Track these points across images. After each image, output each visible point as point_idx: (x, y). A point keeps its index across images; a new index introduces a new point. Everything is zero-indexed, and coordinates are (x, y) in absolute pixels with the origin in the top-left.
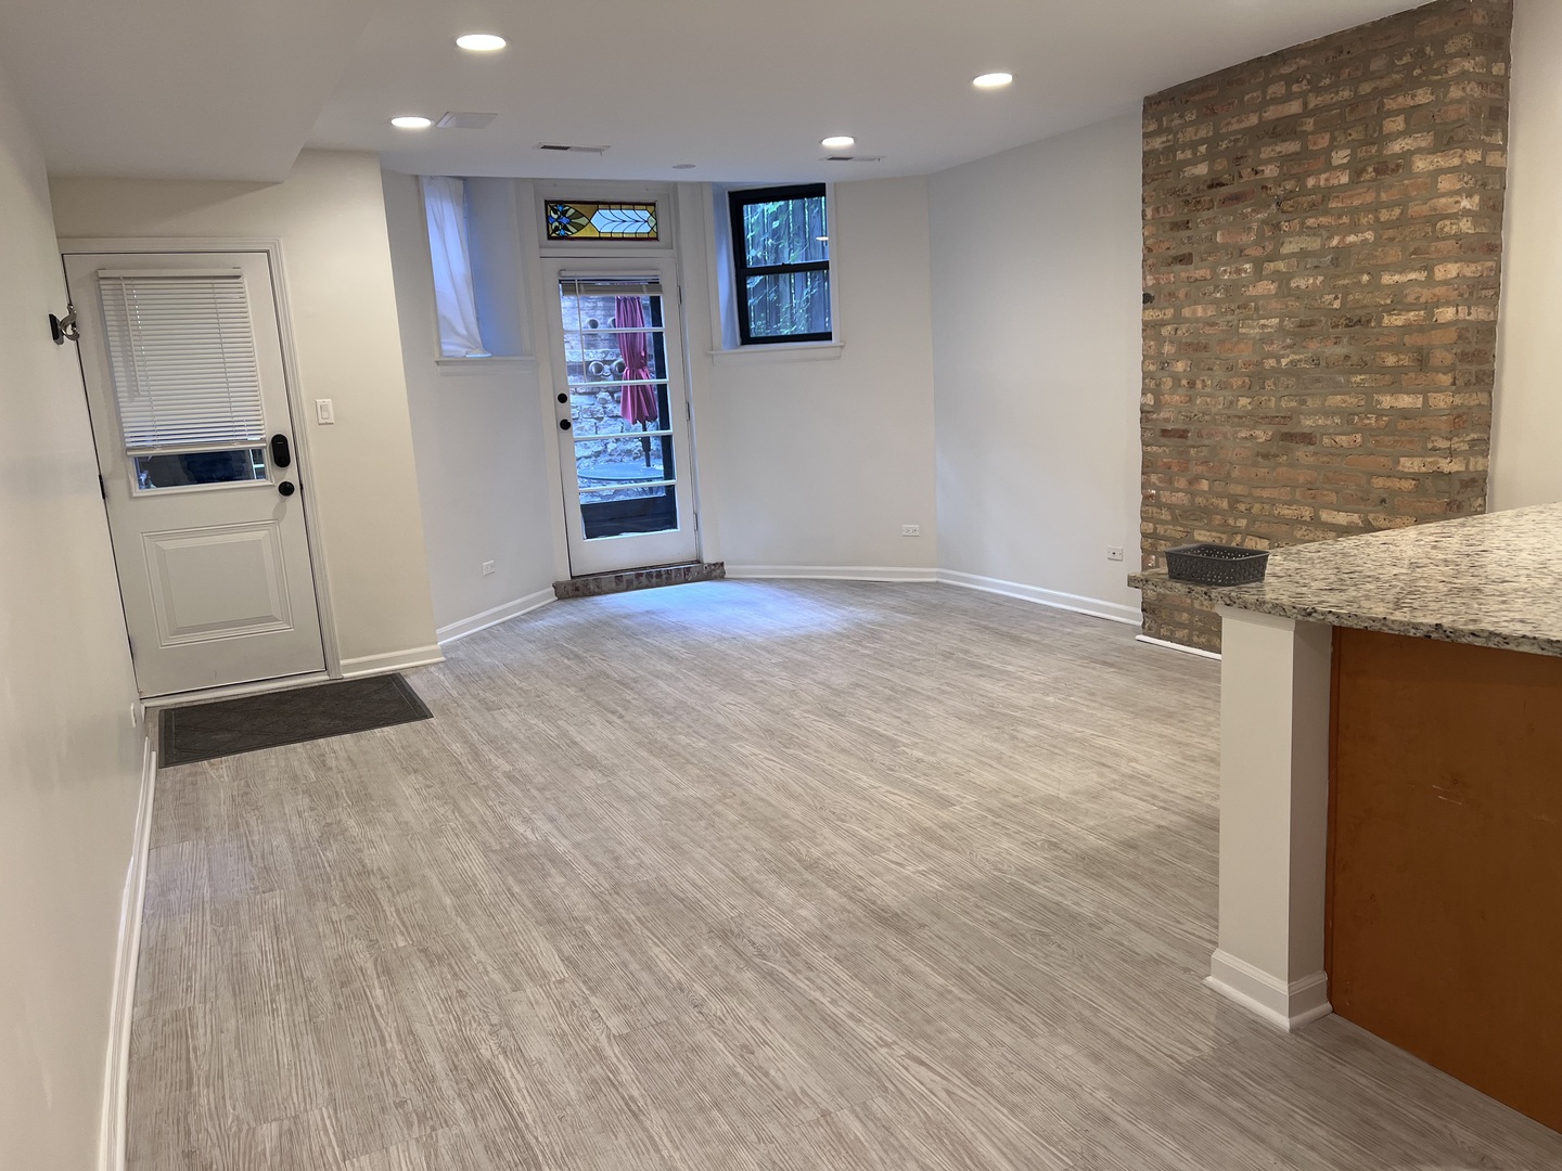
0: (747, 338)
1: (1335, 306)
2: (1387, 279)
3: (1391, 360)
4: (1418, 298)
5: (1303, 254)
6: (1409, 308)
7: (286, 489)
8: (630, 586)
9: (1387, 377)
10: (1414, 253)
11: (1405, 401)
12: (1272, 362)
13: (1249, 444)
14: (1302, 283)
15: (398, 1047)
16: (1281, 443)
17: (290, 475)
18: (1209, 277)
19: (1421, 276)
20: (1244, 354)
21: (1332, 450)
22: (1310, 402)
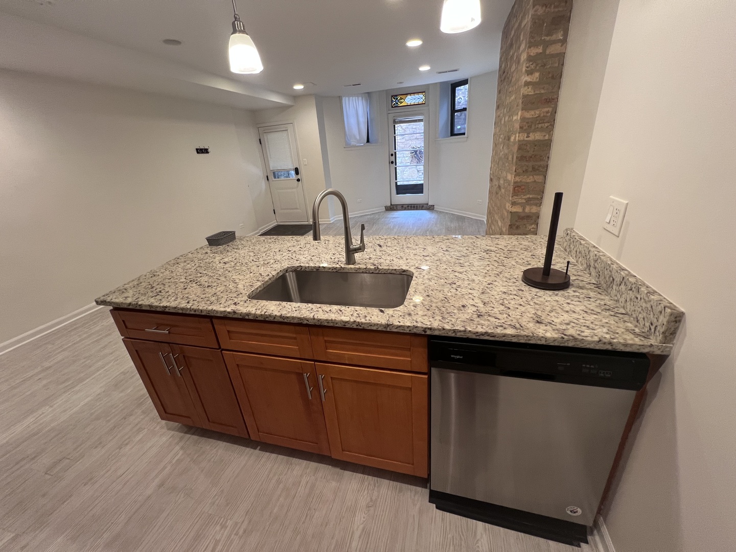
0: (453, 134)
7: (298, 180)
8: (405, 209)
17: (299, 177)
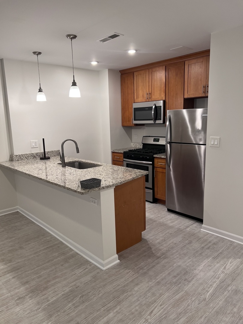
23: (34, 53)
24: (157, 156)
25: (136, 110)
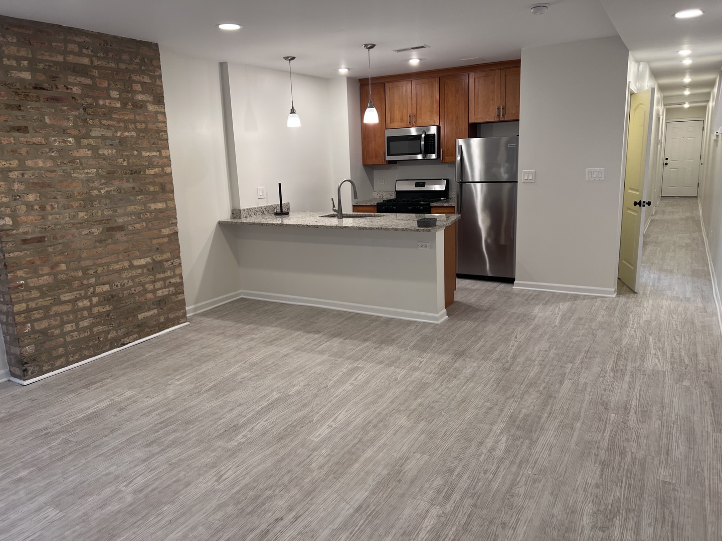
1: (124, 164)
2: (144, 154)
3: (152, 189)
4: (158, 163)
5: (103, 138)
6: (154, 167)
9: (151, 196)
10: (153, 144)
11: (160, 206)
12: (96, 192)
13: (90, 237)
14: (106, 153)
15: (637, 386)
16: (107, 233)
18: (44, 143)
19: (157, 154)
20: (77, 189)
21: (134, 232)
22: (119, 211)
23: (286, 58)
24: (437, 205)
25: (390, 139)
